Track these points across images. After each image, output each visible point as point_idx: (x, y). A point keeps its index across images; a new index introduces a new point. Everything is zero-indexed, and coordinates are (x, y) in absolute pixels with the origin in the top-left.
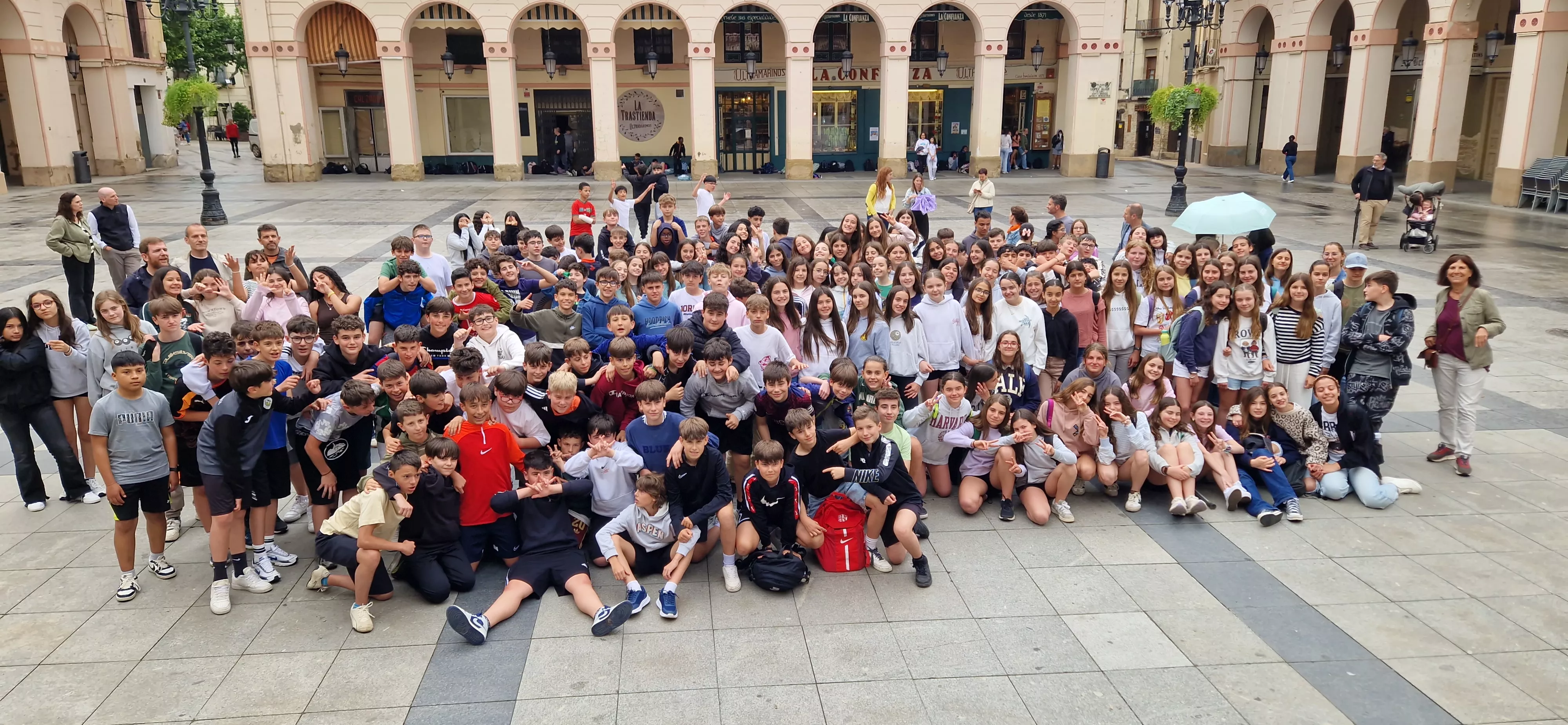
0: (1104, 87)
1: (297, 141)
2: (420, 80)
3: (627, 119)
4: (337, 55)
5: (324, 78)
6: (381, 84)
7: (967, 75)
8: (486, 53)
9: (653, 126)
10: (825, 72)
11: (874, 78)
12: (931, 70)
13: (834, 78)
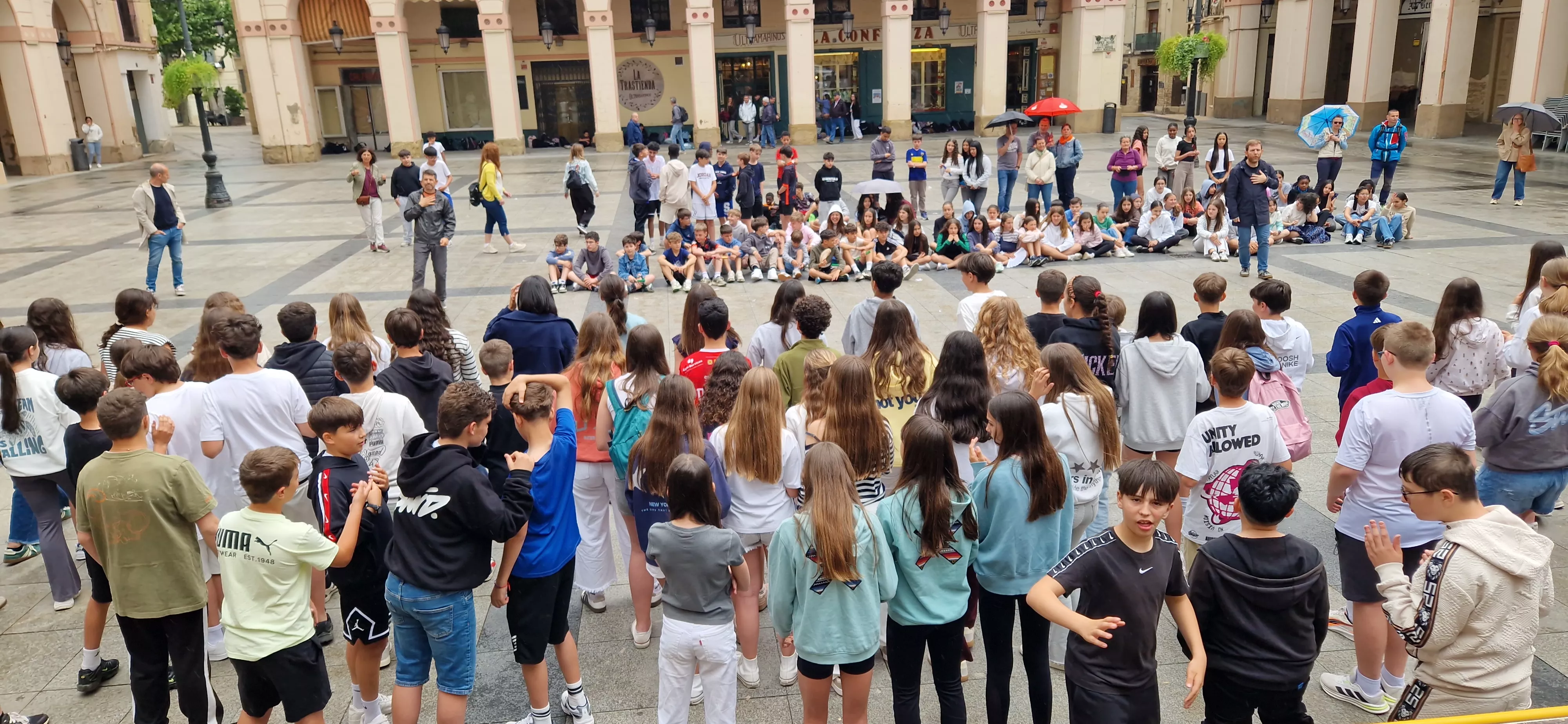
0: (1109, 40)
1: (295, 121)
2: (415, 54)
3: (626, 89)
4: (332, 32)
5: (318, 57)
6: (376, 61)
7: (970, 32)
8: (482, 26)
9: (653, 95)
10: (825, 34)
11: (875, 39)
12: (933, 29)
13: (835, 40)
